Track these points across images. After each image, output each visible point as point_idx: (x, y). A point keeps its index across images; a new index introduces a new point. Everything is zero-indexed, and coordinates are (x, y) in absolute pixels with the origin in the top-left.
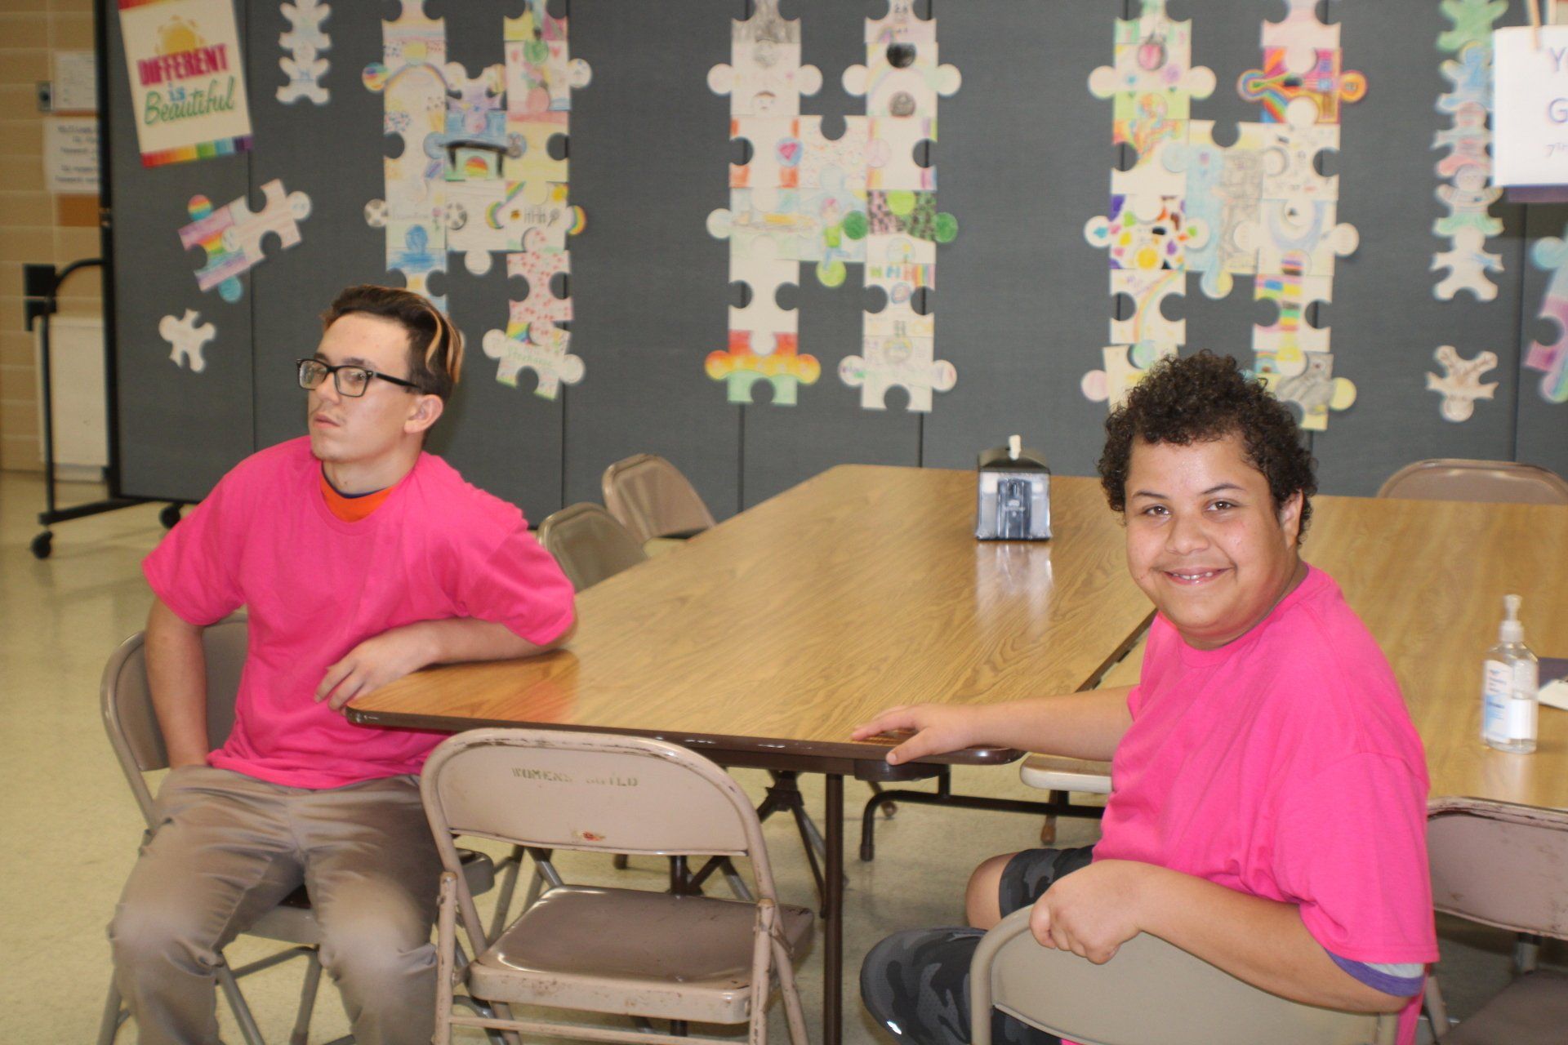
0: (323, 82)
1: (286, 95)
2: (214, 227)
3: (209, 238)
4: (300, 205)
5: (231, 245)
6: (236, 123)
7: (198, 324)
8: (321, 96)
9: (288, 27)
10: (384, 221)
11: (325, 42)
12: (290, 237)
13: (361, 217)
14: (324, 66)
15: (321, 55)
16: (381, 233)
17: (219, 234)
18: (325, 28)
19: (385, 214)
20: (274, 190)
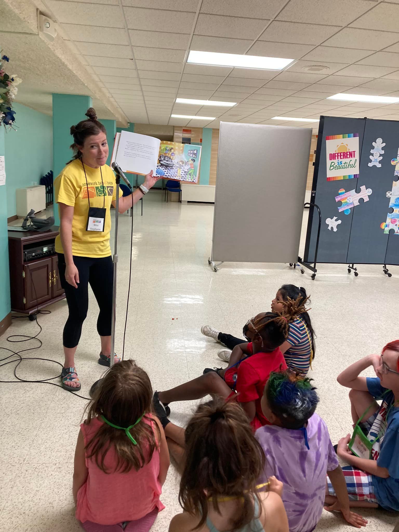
0: (380, 162)
1: (370, 165)
2: (345, 196)
3: (343, 199)
4: (370, 191)
5: (349, 201)
6: (356, 171)
7: (336, 220)
8: (379, 166)
9: (373, 148)
10: (390, 196)
11: (383, 152)
12: (366, 199)
13: (385, 195)
14: (381, 158)
15: (381, 155)
16: (389, 199)
17: (346, 198)
18: (383, 149)
19: (391, 194)
20: (363, 188)
